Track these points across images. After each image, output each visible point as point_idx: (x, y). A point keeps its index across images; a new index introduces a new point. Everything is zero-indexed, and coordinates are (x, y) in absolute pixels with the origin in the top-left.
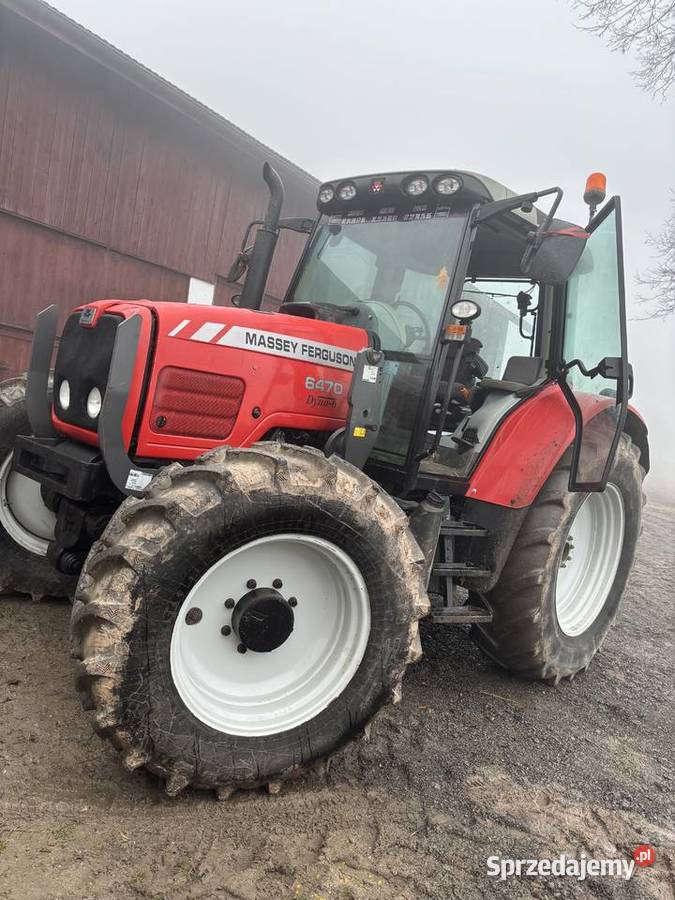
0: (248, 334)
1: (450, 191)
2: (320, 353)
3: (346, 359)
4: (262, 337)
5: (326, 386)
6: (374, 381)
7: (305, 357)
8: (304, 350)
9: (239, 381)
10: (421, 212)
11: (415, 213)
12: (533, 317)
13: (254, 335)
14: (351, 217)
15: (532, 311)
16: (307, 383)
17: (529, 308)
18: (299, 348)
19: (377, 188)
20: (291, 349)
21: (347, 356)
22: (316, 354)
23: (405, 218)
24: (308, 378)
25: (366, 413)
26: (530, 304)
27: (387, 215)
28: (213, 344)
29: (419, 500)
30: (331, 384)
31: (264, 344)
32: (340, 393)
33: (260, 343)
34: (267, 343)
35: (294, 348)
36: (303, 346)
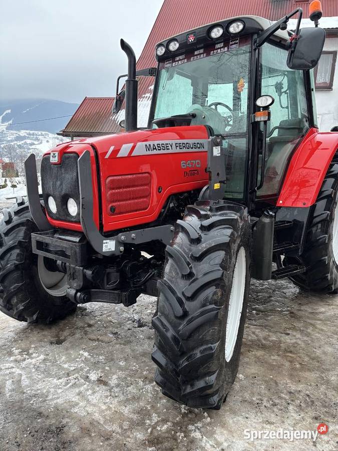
0: (146, 145)
1: (238, 30)
2: (185, 146)
3: (198, 145)
4: (154, 145)
5: (192, 164)
6: (220, 155)
7: (178, 150)
8: (177, 147)
9: (147, 174)
10: (220, 48)
11: (217, 49)
12: (286, 95)
13: (150, 145)
14: (178, 61)
15: (285, 92)
16: (182, 165)
17: (283, 90)
18: (174, 146)
19: (191, 39)
20: (170, 147)
21: (199, 143)
22: (183, 147)
23: (211, 54)
24: (182, 162)
25: (218, 174)
26: (283, 88)
27: (200, 54)
28: (129, 156)
29: (259, 216)
30: (194, 161)
31: (156, 149)
32: (199, 166)
33: (154, 149)
34: (157, 147)
35: (171, 146)
36: (176, 144)
